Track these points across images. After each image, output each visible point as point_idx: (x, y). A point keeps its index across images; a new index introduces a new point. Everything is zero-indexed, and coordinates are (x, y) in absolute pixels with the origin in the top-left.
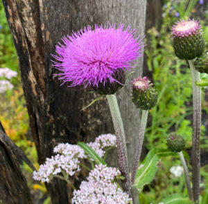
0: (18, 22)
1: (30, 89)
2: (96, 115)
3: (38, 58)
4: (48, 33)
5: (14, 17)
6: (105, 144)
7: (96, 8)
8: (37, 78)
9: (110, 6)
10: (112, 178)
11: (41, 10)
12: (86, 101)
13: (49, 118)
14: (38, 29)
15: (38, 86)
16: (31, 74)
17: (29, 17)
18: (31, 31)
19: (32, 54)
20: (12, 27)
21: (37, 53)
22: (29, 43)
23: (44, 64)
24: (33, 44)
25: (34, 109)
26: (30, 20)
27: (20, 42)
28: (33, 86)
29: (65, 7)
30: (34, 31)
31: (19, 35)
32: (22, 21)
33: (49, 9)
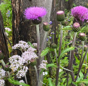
0: (14, 5)
1: (14, 25)
2: (33, 38)
3: (18, 16)
4: (22, 9)
5: (13, 3)
6: (35, 46)
7: (37, 4)
8: (17, 22)
9: (41, 5)
10: (34, 51)
11: (21, 2)
12: (30, 32)
13: (18, 36)
14: (19, 8)
15: (17, 25)
16: (15, 21)
17: (17, 4)
18: (17, 8)
19: (17, 15)
20: (12, 6)
21: (18, 15)
22: (16, 12)
23: (19, 18)
24: (17, 12)
25: (15, 32)
26: (17, 5)
27: (14, 10)
28: (15, 25)
29: (28, 3)
30: (18, 8)
31: (14, 8)
32: (15, 5)
33: (23, 2)
